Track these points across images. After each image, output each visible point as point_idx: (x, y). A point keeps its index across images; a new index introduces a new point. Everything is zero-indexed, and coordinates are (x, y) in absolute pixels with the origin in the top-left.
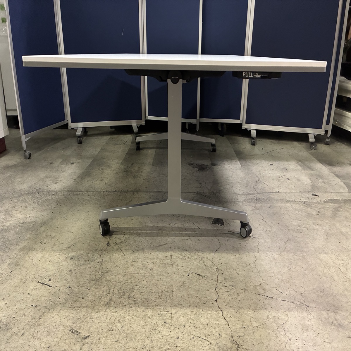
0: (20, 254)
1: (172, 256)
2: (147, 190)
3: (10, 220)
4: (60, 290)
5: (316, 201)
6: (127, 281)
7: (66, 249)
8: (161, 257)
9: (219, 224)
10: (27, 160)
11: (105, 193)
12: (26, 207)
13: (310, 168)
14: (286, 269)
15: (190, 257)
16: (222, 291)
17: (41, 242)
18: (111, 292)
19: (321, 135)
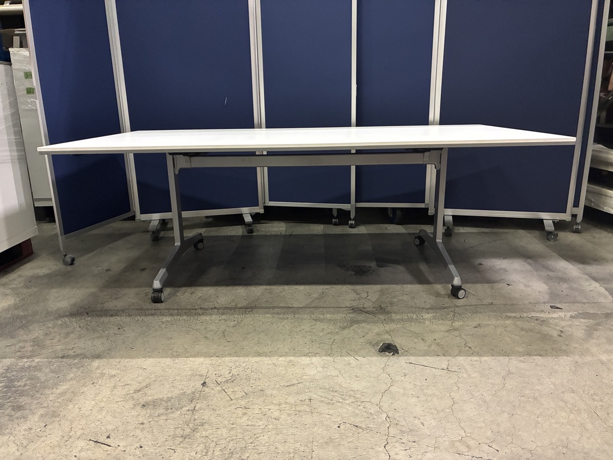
0: (59, 400)
1: (310, 399)
2: (268, 305)
3: (42, 352)
4: (125, 451)
5: (558, 316)
6: (235, 437)
7: (134, 393)
8: (293, 402)
9: (390, 353)
10: (69, 266)
11: (197, 311)
12: (67, 334)
13: (547, 268)
14: (506, 415)
15: (341, 400)
16: (397, 450)
17: (93, 383)
18: (210, 453)
19: (565, 220)
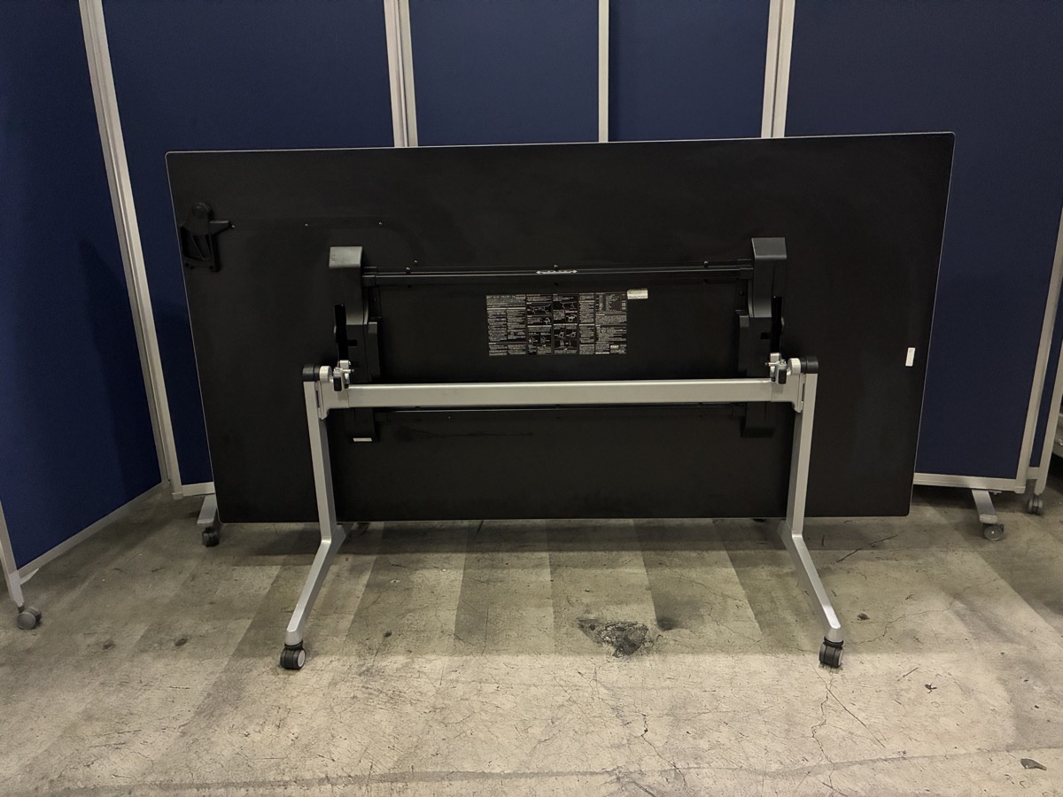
2: (439, 769)
13: (996, 630)
19: (1013, 492)
